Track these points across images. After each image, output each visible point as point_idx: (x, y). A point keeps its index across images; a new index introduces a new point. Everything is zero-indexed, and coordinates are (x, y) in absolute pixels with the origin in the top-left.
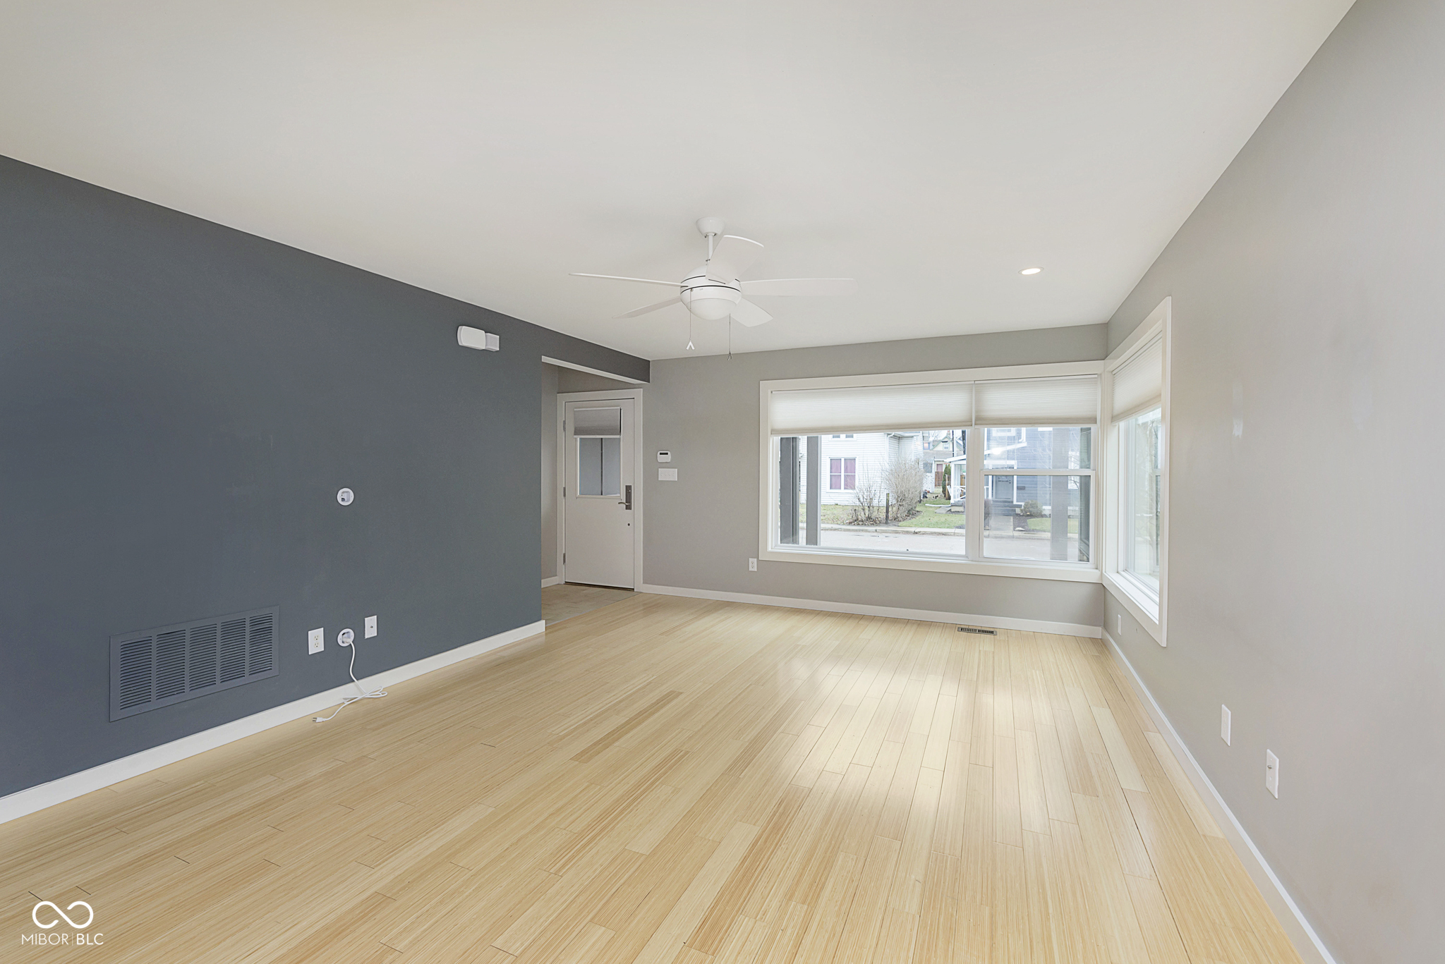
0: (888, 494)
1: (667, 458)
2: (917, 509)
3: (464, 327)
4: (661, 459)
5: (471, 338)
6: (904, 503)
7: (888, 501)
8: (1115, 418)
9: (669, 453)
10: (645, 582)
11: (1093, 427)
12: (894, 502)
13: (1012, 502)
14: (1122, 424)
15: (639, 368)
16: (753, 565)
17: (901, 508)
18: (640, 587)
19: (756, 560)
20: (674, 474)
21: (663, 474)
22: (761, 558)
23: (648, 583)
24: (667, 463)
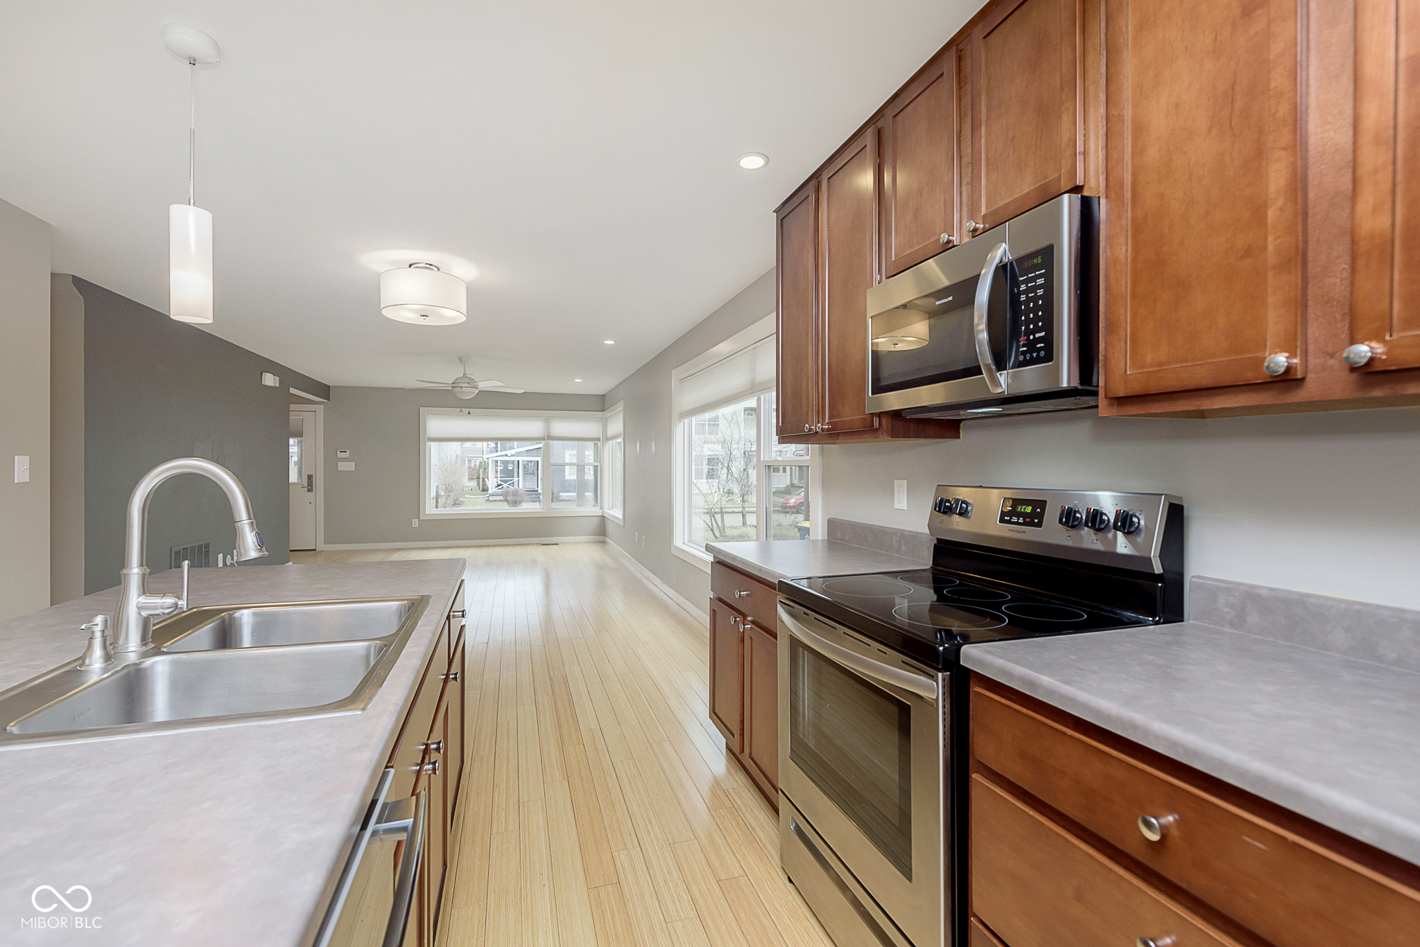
0: (437, 487)
1: (346, 455)
2: (461, 499)
3: (267, 374)
4: (340, 455)
5: (270, 380)
6: (452, 494)
7: (437, 492)
8: (608, 439)
9: (348, 451)
10: (325, 544)
11: (599, 443)
12: (443, 493)
13: (537, 491)
14: (610, 442)
15: (324, 391)
16: (415, 523)
17: (449, 498)
18: (321, 546)
19: (417, 520)
20: (351, 466)
21: (342, 466)
22: (421, 519)
23: (328, 544)
24: (346, 458)
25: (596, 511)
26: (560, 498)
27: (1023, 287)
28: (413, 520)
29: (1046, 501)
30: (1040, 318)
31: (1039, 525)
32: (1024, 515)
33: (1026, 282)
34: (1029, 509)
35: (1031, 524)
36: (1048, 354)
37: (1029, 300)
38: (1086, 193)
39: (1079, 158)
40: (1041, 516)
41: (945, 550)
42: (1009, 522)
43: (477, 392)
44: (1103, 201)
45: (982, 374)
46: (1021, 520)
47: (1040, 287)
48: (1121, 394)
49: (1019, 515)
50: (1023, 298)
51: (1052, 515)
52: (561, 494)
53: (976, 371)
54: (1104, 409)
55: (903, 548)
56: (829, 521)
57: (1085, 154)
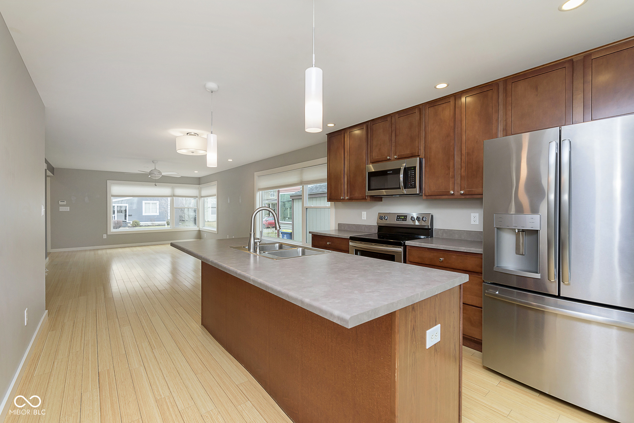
1: (65, 203)
4: (60, 203)
8: (201, 197)
9: (65, 201)
11: (197, 199)
15: (52, 170)
16: (105, 236)
18: (50, 250)
19: (106, 235)
20: (68, 209)
21: (62, 209)
22: (108, 234)
23: (52, 249)
24: (64, 205)
25: (196, 228)
26: (140, 225)
27: (409, 173)
28: (104, 235)
29: (407, 216)
30: (413, 180)
31: (406, 221)
32: (402, 219)
33: (410, 172)
34: (403, 217)
35: (404, 221)
36: (415, 187)
37: (410, 176)
38: (420, 157)
39: (419, 150)
40: (406, 219)
41: (380, 228)
42: (399, 220)
43: (161, 176)
44: (424, 159)
45: (401, 189)
46: (401, 220)
47: (413, 174)
48: (427, 195)
49: (401, 219)
50: (409, 175)
51: (409, 218)
52: (140, 223)
53: (400, 188)
54: (424, 197)
55: (366, 229)
56: (339, 224)
57: (420, 149)
